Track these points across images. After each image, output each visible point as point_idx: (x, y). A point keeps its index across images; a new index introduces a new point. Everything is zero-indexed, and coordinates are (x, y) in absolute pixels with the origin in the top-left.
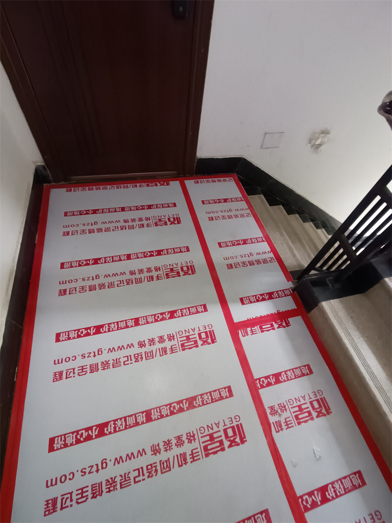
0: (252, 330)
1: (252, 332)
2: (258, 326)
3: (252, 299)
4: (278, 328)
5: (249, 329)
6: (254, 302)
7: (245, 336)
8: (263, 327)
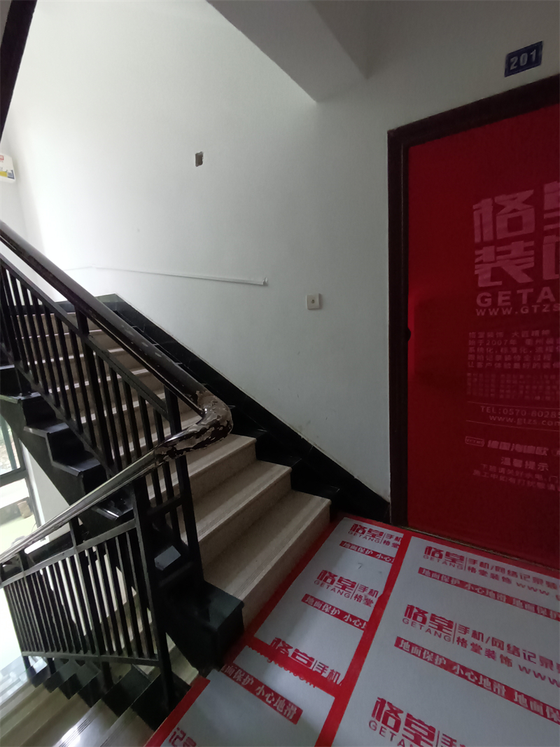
0: (322, 671)
1: (324, 669)
2: (311, 668)
3: (281, 705)
4: (292, 648)
5: (325, 675)
6: (282, 698)
7: (337, 673)
8: (306, 662)
